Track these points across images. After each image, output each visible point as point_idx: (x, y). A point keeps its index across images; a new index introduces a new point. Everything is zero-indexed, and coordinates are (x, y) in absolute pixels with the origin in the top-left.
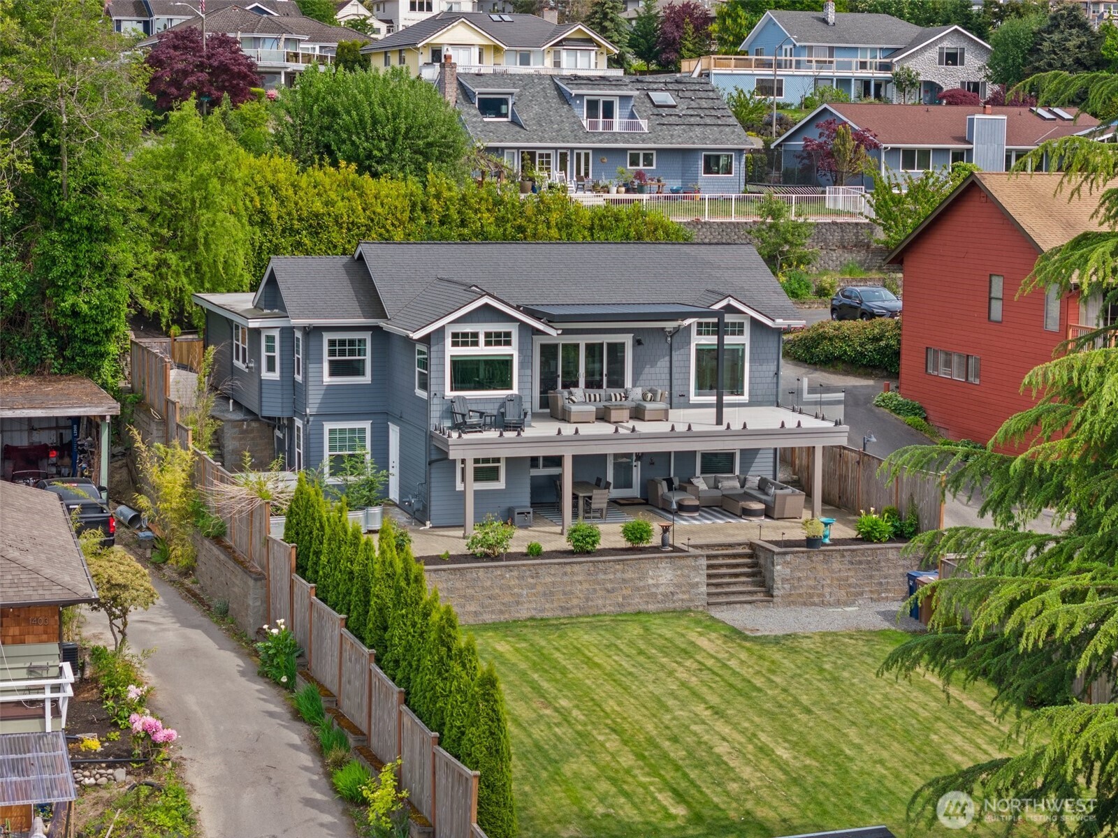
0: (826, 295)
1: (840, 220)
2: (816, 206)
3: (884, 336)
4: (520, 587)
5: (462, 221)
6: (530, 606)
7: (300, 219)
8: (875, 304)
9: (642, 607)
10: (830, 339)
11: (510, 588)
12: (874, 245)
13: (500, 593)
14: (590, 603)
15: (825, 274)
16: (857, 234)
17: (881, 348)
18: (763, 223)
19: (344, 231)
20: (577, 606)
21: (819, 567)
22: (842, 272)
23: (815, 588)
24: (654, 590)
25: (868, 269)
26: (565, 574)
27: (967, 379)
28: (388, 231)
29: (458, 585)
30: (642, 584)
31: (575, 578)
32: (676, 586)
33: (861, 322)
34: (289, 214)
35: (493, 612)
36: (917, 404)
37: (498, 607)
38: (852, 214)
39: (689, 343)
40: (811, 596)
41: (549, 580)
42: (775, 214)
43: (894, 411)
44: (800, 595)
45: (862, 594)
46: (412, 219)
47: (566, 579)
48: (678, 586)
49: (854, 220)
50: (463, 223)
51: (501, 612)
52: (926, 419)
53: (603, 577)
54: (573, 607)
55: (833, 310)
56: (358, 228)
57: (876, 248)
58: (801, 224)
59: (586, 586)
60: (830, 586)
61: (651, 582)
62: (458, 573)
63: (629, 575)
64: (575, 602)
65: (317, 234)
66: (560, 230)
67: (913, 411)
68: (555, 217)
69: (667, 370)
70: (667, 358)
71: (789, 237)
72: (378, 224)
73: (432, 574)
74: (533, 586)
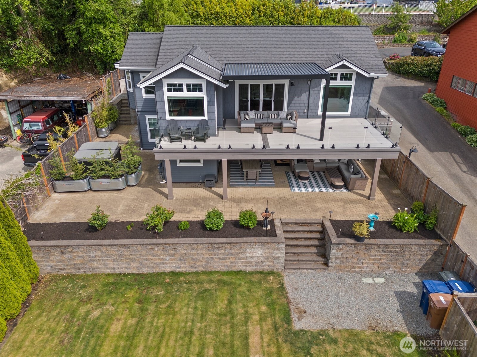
0: (412, 41)
1: (422, 13)
2: (415, 8)
3: (432, 65)
4: (164, 255)
5: (272, 15)
6: (171, 265)
7: (211, 14)
8: (431, 49)
9: (243, 268)
10: (409, 64)
11: (158, 255)
12: (434, 23)
13: (152, 258)
14: (209, 265)
15: (413, 34)
16: (428, 19)
17: (430, 70)
18: (393, 14)
19: (228, 19)
20: (201, 266)
21: (361, 253)
22: (420, 33)
23: (357, 263)
24: (250, 259)
25: (430, 32)
26: (193, 249)
27: (473, 95)
28: (243, 19)
29: (125, 253)
30: (242, 256)
31: (200, 252)
32: (264, 258)
33: (424, 58)
34: (207, 12)
35: (148, 267)
36: (443, 100)
37: (152, 265)
38: (427, 11)
39: (320, 85)
40: (353, 267)
41: (183, 252)
42: (398, 11)
43: (431, 103)
44: (347, 267)
45: (389, 268)
46: (252, 14)
47: (193, 252)
48: (267, 258)
49: (428, 13)
50: (272, 16)
51: (153, 268)
52: (446, 108)
53: (218, 251)
54: (198, 266)
55: (413, 50)
56: (233, 18)
57: (434, 24)
58: (408, 15)
59: (206, 256)
60: (368, 263)
61: (248, 255)
62: (124, 247)
63: (234, 251)
64: (200, 264)
65: (218, 20)
66: (308, 18)
67: (441, 104)
68: (306, 13)
69: (307, 99)
70: (307, 93)
71: (402, 20)
72: (240, 16)
73: (108, 247)
74: (173, 255)
